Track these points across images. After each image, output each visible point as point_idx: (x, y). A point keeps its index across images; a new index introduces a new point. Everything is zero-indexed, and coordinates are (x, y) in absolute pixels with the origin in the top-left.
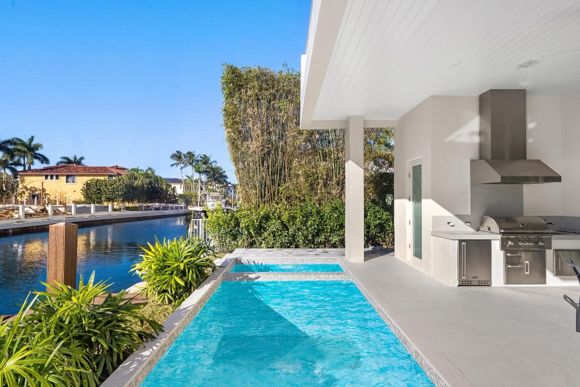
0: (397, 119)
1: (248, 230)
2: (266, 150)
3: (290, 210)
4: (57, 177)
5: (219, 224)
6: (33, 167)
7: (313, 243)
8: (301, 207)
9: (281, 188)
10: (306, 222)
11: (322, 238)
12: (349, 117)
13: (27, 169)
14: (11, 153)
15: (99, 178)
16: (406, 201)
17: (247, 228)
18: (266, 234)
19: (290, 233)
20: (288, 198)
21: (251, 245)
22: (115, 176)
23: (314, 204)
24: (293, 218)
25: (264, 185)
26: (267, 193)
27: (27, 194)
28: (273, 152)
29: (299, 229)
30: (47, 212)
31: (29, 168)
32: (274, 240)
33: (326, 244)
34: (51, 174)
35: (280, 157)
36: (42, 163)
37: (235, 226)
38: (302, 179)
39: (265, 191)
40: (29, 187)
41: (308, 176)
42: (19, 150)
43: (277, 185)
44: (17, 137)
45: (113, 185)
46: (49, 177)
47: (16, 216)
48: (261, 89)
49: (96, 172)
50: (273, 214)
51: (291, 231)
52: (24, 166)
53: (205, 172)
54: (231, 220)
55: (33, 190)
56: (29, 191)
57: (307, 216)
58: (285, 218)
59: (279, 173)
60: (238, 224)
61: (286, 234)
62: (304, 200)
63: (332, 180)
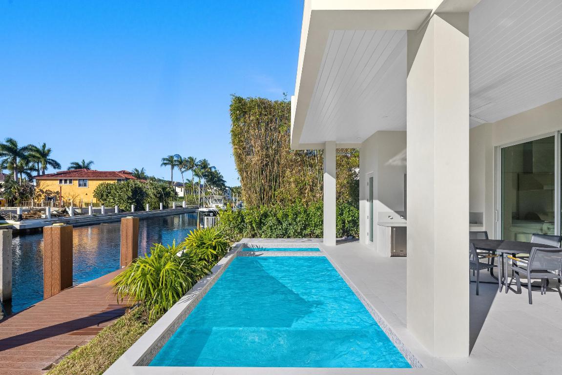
0: (360, 143)
1: (251, 225)
2: (265, 162)
3: (284, 209)
4: (71, 181)
5: (229, 220)
6: (46, 172)
7: (301, 235)
8: (293, 207)
9: (276, 193)
10: (296, 218)
11: (308, 231)
12: (325, 142)
13: (41, 174)
14: (26, 159)
15: (109, 182)
16: (366, 201)
17: (251, 223)
18: (265, 228)
19: (283, 227)
20: (282, 200)
21: (254, 236)
22: (123, 180)
23: (303, 205)
24: (286, 216)
25: (262, 190)
26: (265, 196)
27: (43, 197)
28: (270, 164)
29: (290, 224)
30: (67, 213)
31: (43, 172)
32: (271, 232)
33: (310, 235)
34: (65, 178)
35: (276, 168)
36: (55, 168)
37: (241, 222)
38: (293, 185)
39: (264, 195)
40: (44, 190)
41: (298, 183)
42: (34, 156)
43: (273, 190)
44: (31, 144)
45: (122, 188)
46: (63, 181)
47: (44, 216)
48: (261, 114)
49: (106, 176)
50: (270, 212)
51: (284, 225)
52: (38, 170)
53: (205, 176)
54: (238, 217)
55: (48, 193)
56: (44, 194)
57: (296, 214)
58: (280, 215)
59: (275, 180)
60: (243, 221)
61: (280, 228)
62: (295, 202)
63: (316, 186)
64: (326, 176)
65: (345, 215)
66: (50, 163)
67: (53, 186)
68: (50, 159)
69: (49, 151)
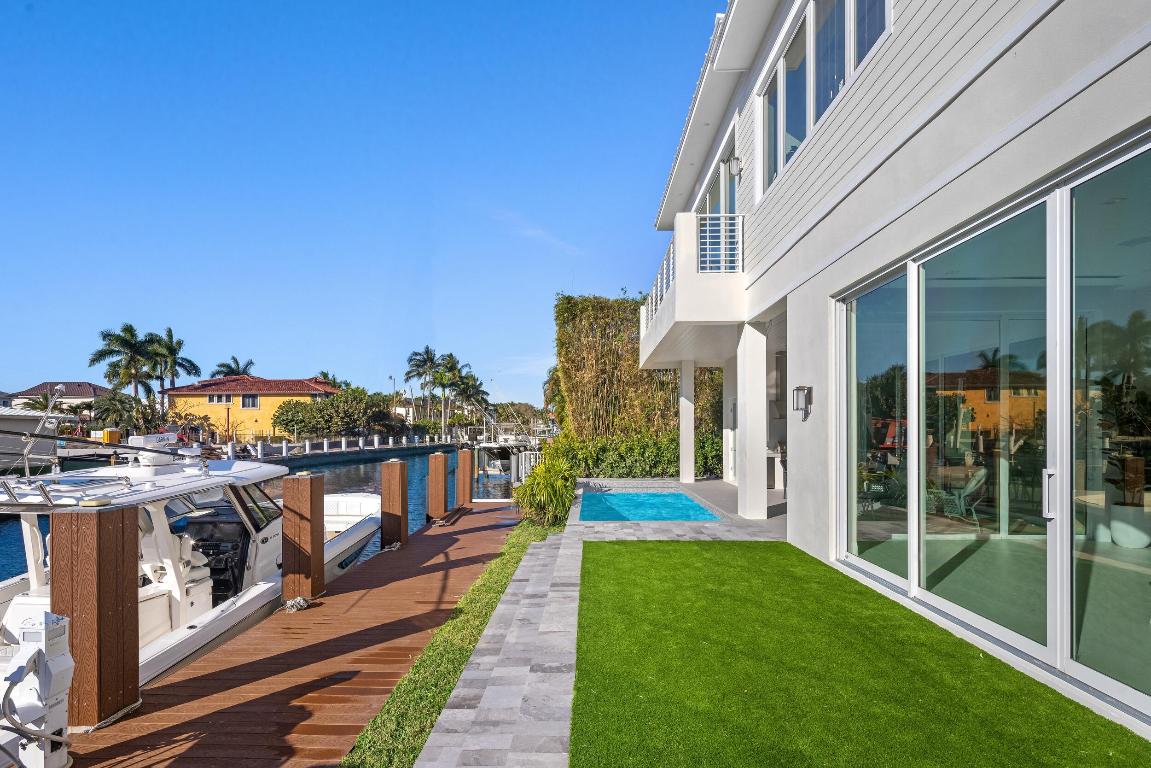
0: (723, 361)
2: (601, 380)
3: (627, 441)
4: (228, 398)
6: (179, 383)
7: (651, 474)
8: (638, 438)
10: (644, 453)
11: (659, 470)
15: (297, 399)
16: (729, 431)
17: (586, 460)
18: (604, 465)
19: (627, 465)
22: (320, 395)
23: (651, 436)
24: (631, 449)
25: (598, 416)
28: (607, 381)
29: (636, 461)
31: (172, 383)
32: (612, 470)
33: (663, 474)
34: (215, 393)
36: (189, 373)
38: (638, 410)
40: (183, 414)
41: (645, 407)
46: (215, 399)
48: (596, 318)
49: (290, 389)
51: (629, 462)
52: (162, 380)
53: (452, 385)
55: (189, 418)
56: (183, 421)
57: (644, 447)
58: (623, 449)
59: (614, 403)
61: (624, 465)
62: (641, 431)
63: (671, 411)
64: (682, 400)
65: (708, 448)
66: (181, 365)
67: (198, 407)
68: (182, 359)
69: (180, 343)
